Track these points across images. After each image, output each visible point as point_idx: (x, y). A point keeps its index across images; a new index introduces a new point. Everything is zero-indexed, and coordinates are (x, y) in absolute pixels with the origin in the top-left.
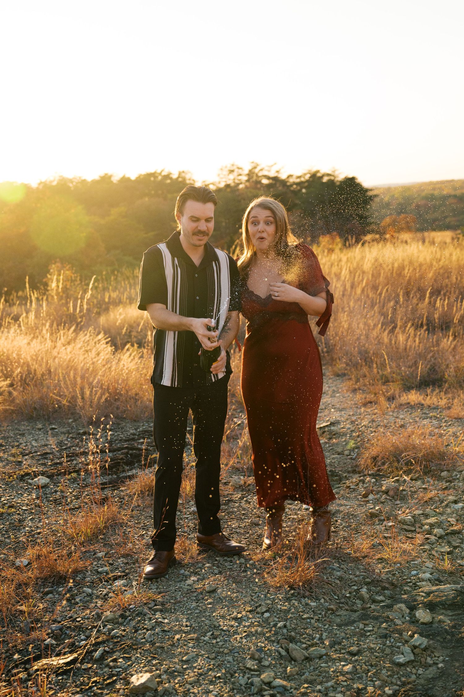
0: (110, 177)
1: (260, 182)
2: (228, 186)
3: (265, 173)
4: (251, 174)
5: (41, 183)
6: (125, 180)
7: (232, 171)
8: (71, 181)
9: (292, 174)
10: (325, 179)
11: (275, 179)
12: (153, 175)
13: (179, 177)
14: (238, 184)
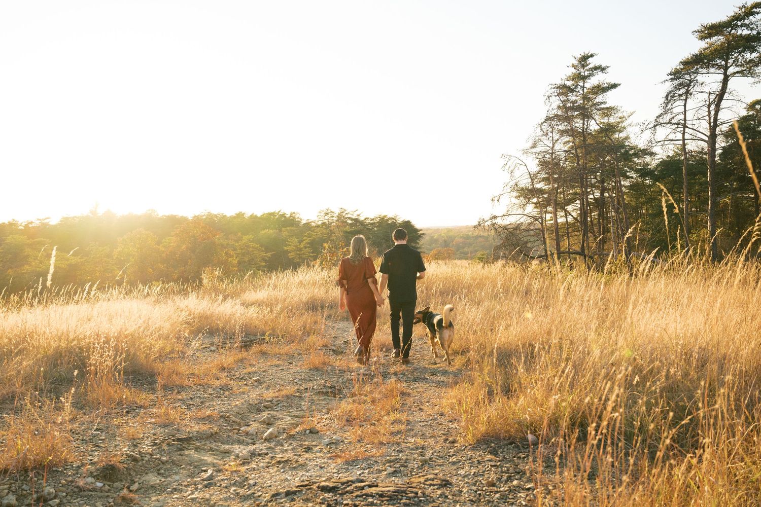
0: (243, 214)
1: (346, 222)
2: (324, 224)
3: (349, 216)
4: (339, 216)
5: (195, 216)
6: (253, 217)
7: (328, 214)
8: (216, 216)
9: (368, 217)
10: (390, 222)
11: (356, 220)
12: (273, 214)
13: (291, 216)
14: (332, 223)
